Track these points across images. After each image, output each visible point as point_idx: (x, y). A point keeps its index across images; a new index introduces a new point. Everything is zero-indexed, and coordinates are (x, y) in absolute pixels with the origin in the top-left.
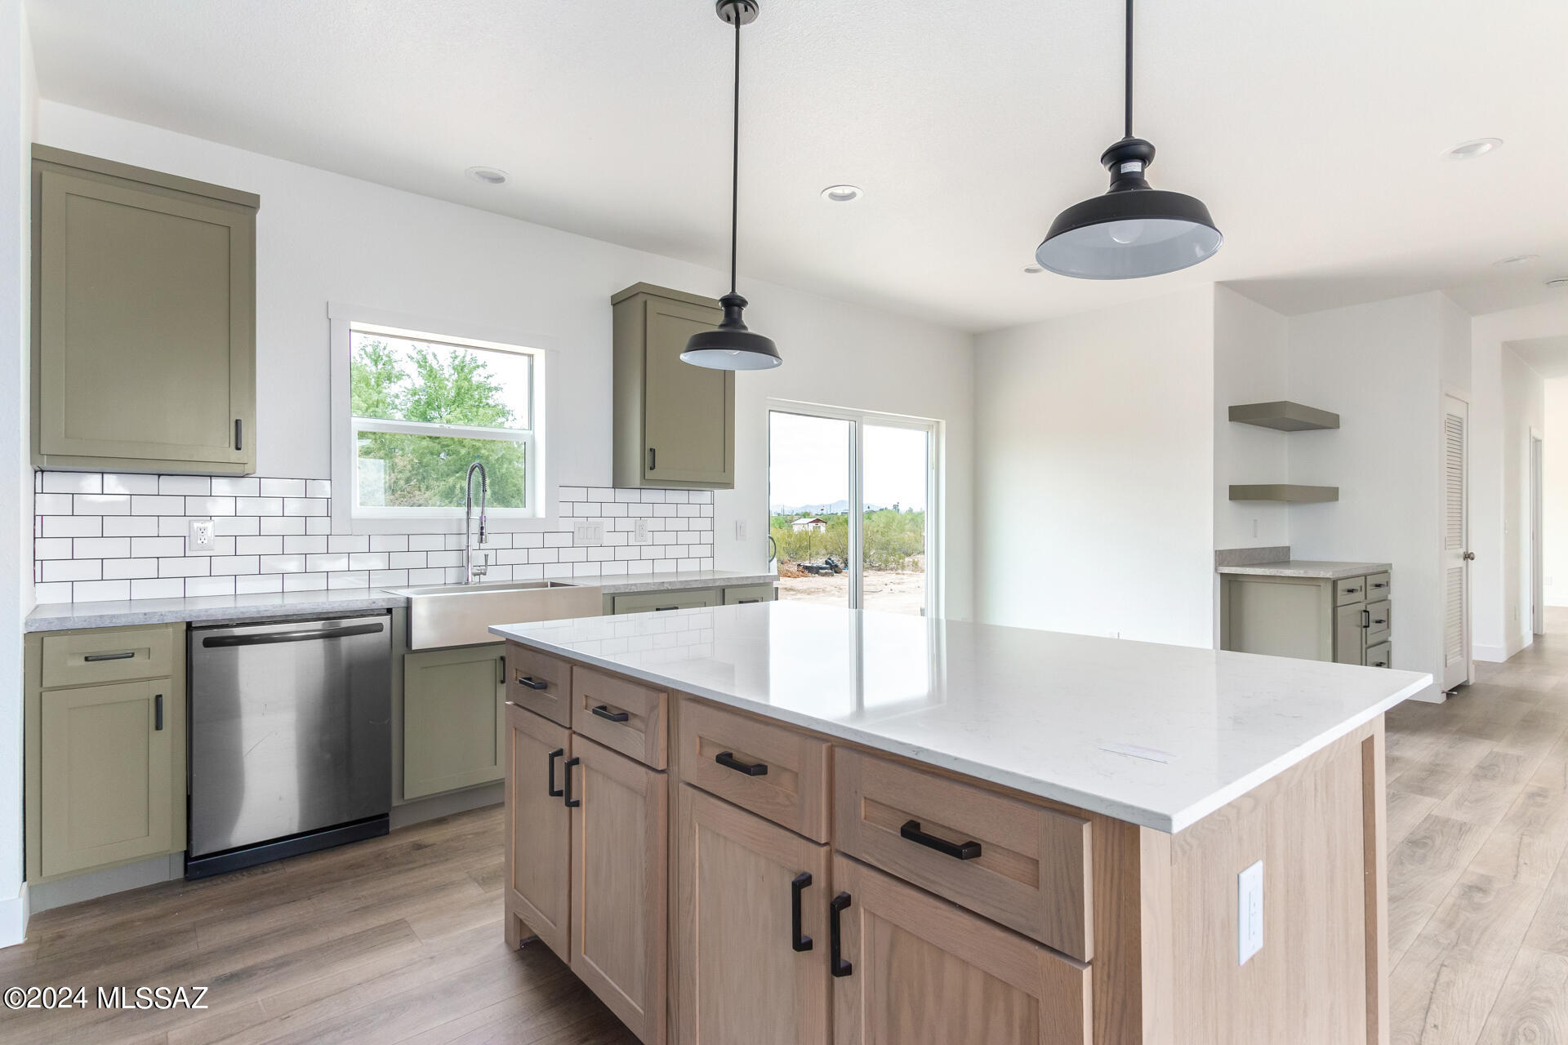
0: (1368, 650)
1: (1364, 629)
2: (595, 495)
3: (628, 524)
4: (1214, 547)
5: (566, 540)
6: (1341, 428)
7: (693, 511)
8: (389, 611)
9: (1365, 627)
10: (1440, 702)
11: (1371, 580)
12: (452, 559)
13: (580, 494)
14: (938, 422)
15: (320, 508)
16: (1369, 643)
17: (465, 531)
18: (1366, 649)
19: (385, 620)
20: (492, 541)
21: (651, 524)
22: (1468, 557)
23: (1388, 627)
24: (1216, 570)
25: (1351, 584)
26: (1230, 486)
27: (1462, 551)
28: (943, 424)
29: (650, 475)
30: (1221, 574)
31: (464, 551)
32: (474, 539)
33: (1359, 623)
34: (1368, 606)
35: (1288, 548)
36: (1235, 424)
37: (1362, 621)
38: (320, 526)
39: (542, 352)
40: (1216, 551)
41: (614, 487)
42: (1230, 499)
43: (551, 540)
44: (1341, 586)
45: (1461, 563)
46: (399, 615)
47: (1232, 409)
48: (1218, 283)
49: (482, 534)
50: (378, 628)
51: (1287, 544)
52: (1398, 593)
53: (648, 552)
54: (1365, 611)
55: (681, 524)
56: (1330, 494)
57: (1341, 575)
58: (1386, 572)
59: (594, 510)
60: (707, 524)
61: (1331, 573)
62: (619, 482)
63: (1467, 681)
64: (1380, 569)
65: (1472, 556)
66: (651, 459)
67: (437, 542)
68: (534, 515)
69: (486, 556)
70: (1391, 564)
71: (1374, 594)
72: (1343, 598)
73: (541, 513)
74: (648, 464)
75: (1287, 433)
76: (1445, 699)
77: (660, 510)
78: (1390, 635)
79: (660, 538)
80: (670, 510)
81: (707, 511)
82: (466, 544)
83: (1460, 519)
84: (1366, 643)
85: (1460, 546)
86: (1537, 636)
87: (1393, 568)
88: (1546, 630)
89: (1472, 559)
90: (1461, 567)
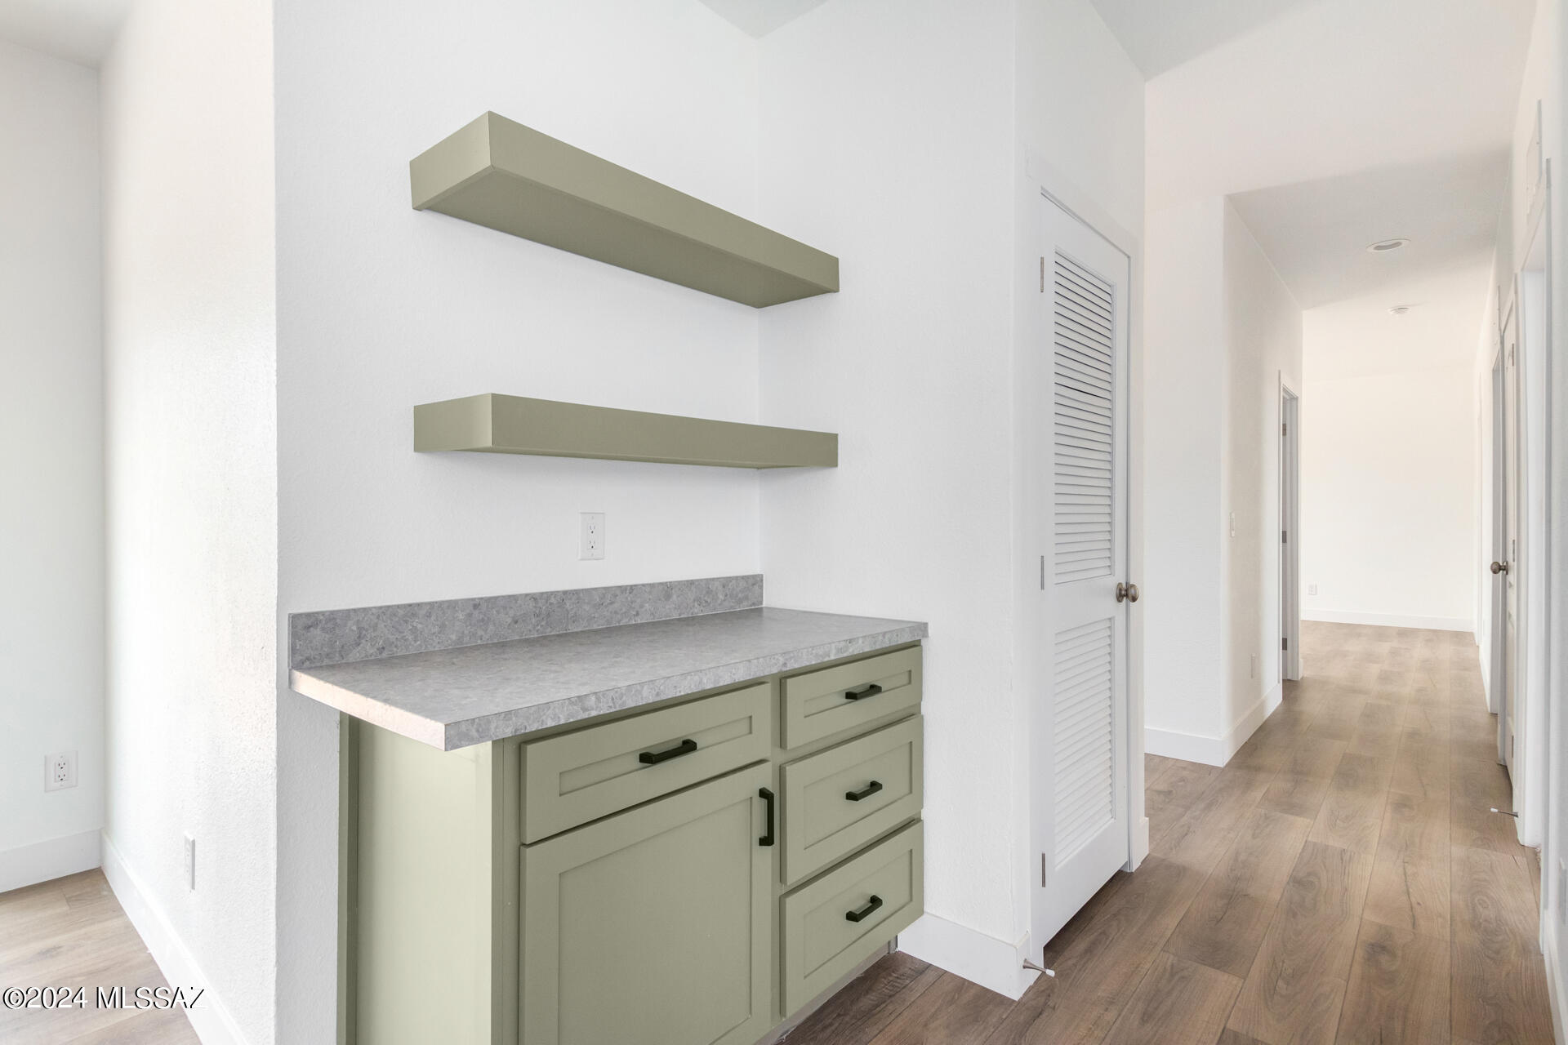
0: (789, 900)
9: (766, 841)
11: (806, 689)
16: (798, 875)
22: (1126, 592)
27: (1110, 584)
35: (756, 581)
45: (1108, 607)
51: (757, 572)
56: (821, 450)
57: (556, 720)
58: (907, 647)
63: (1129, 863)
65: (1132, 591)
70: (925, 625)
71: (821, 724)
72: (588, 793)
75: (758, 310)
78: (921, 806)
83: (1108, 520)
84: (782, 875)
85: (1107, 571)
86: (1290, 686)
87: (930, 631)
88: (1303, 671)
89: (1134, 599)
90: (1110, 619)
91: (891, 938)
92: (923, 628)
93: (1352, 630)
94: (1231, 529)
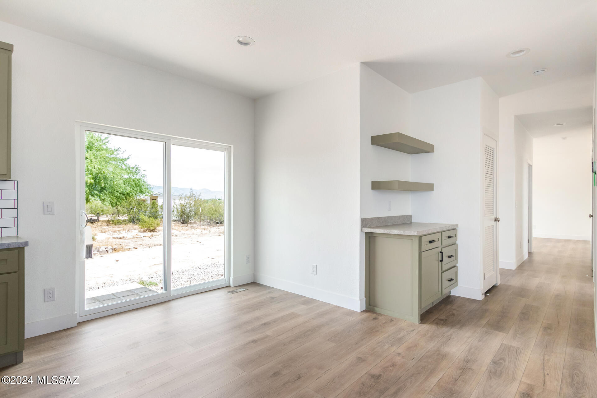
0: (443, 274)
1: (440, 263)
4: (360, 217)
6: (435, 152)
9: (441, 261)
10: (481, 300)
11: (445, 235)
14: (230, 146)
16: (444, 269)
18: (442, 273)
22: (497, 220)
23: (456, 259)
24: (361, 230)
25: (431, 238)
26: (372, 182)
27: (493, 217)
28: (232, 146)
30: (366, 232)
33: (438, 259)
34: (443, 249)
35: (410, 216)
36: (373, 146)
37: (439, 259)
40: (361, 219)
42: (372, 189)
44: (425, 240)
45: (493, 223)
47: (373, 138)
48: (363, 63)
51: (410, 214)
52: (461, 240)
54: (441, 252)
56: (429, 187)
57: (424, 233)
58: (455, 229)
61: (417, 233)
63: (497, 284)
64: (451, 228)
65: (498, 219)
70: (458, 225)
71: (446, 242)
72: (426, 246)
75: (410, 155)
76: (484, 297)
78: (457, 263)
81: (12, 194)
83: (492, 201)
84: (442, 270)
85: (492, 215)
86: (530, 253)
87: (459, 226)
88: (534, 250)
89: (499, 221)
90: (493, 226)
91: (449, 291)
92: (457, 225)
93: (548, 240)
94: (516, 205)
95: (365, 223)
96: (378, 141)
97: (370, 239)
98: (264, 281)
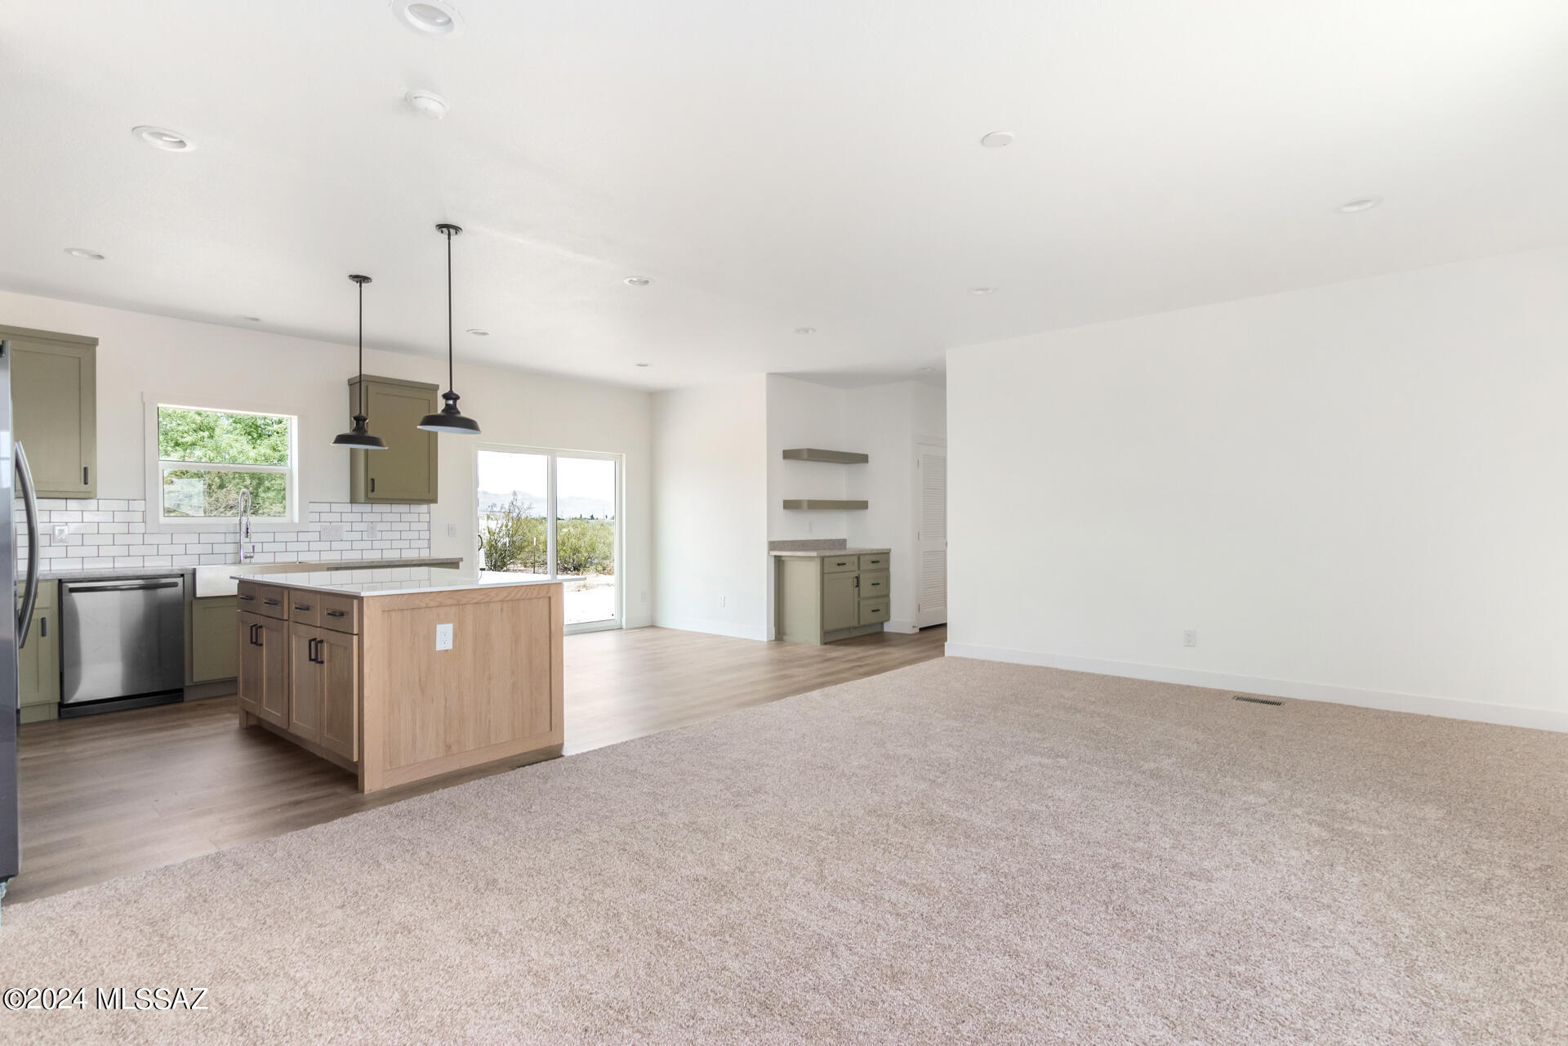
0: (861, 601)
1: (855, 589)
2: (335, 508)
3: (363, 526)
4: (768, 538)
5: (316, 536)
6: (870, 463)
7: (415, 517)
8: (182, 575)
9: (856, 586)
12: (231, 548)
13: (326, 507)
14: (622, 455)
15: (138, 517)
16: (863, 597)
17: (238, 531)
18: (859, 600)
19: (180, 580)
20: (254, 538)
21: (380, 526)
23: (887, 588)
24: (769, 553)
25: (841, 560)
26: (784, 501)
28: (624, 455)
29: (371, 495)
30: (775, 556)
31: (238, 544)
32: (243, 535)
34: (862, 574)
35: (844, 540)
36: (788, 461)
37: (854, 583)
38: (140, 528)
39: (296, 417)
40: (770, 542)
41: (351, 502)
42: (784, 509)
43: (302, 536)
46: (188, 578)
47: (785, 452)
48: (771, 374)
49: (247, 532)
50: (175, 585)
51: (843, 537)
53: (377, 545)
54: (856, 577)
55: (405, 526)
58: (886, 553)
59: (337, 517)
60: (425, 527)
62: (353, 500)
64: (877, 552)
66: (372, 485)
67: (221, 538)
68: (292, 521)
69: (254, 547)
70: (890, 548)
71: (869, 567)
72: (831, 569)
73: (296, 519)
74: (370, 488)
76: (917, 631)
77: (386, 517)
78: (889, 593)
79: (386, 535)
80: (396, 517)
81: (425, 517)
82: (238, 539)
84: (859, 597)
87: (892, 550)
95: (773, 545)
96: (788, 455)
97: (779, 563)
98: (661, 624)
